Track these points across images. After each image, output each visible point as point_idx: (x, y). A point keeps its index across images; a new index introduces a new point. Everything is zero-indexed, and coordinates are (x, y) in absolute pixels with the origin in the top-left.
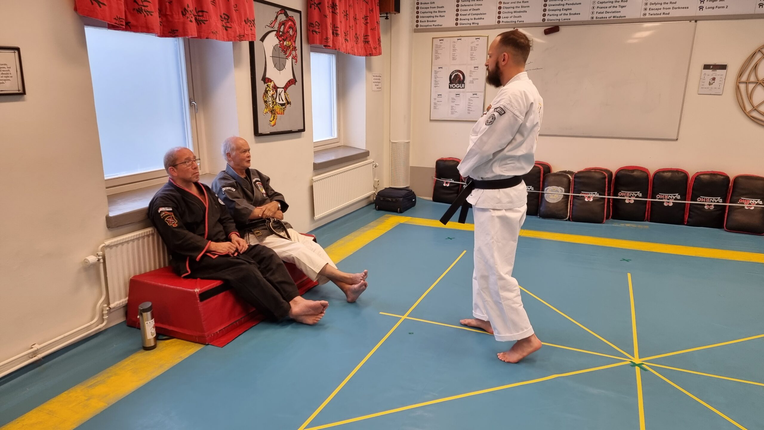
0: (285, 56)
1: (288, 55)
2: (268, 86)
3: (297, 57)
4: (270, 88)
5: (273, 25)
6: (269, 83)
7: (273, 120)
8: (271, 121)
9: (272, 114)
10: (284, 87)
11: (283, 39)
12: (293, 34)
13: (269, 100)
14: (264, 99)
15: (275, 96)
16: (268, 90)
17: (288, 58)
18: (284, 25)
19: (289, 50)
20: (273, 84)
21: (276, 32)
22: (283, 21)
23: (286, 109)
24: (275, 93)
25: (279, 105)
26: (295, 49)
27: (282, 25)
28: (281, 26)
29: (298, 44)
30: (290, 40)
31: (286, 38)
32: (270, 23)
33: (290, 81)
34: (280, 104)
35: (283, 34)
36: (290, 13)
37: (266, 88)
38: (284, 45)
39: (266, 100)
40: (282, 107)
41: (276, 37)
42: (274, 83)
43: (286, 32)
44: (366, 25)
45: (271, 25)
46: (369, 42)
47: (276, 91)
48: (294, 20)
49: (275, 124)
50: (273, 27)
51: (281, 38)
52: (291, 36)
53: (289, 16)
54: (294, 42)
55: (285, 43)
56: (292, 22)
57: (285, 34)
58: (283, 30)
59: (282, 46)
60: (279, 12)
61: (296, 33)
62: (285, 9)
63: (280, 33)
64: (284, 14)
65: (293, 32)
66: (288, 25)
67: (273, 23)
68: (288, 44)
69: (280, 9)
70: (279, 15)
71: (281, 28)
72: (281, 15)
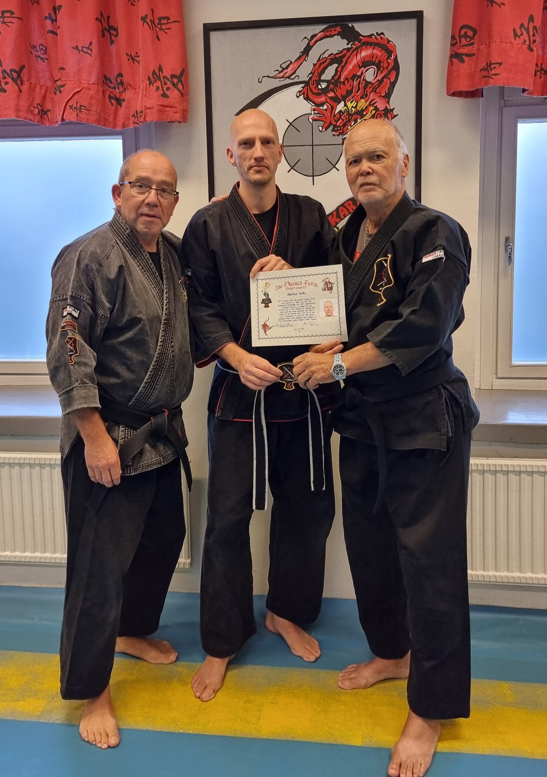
0: (339, 139)
5: (289, 71)
10: (331, 214)
11: (331, 98)
12: (379, 78)
18: (339, 64)
21: (303, 85)
22: (334, 54)
26: (387, 113)
27: (330, 64)
28: (326, 67)
30: (364, 96)
31: (344, 93)
32: (281, 69)
35: (331, 86)
36: (364, 29)
38: (337, 112)
41: (302, 97)
43: (346, 79)
45: (280, 72)
48: (389, 41)
50: (289, 77)
51: (325, 95)
52: (370, 85)
53: (364, 36)
54: (383, 97)
55: (340, 107)
56: (376, 49)
57: (343, 83)
58: (333, 77)
59: (329, 115)
60: (318, 36)
61: (394, 73)
62: (346, 23)
63: (319, 87)
64: (338, 35)
65: (381, 72)
66: (359, 57)
67: (291, 66)
68: (356, 107)
69: (324, 26)
70: (319, 42)
71: (324, 73)
72: (325, 40)
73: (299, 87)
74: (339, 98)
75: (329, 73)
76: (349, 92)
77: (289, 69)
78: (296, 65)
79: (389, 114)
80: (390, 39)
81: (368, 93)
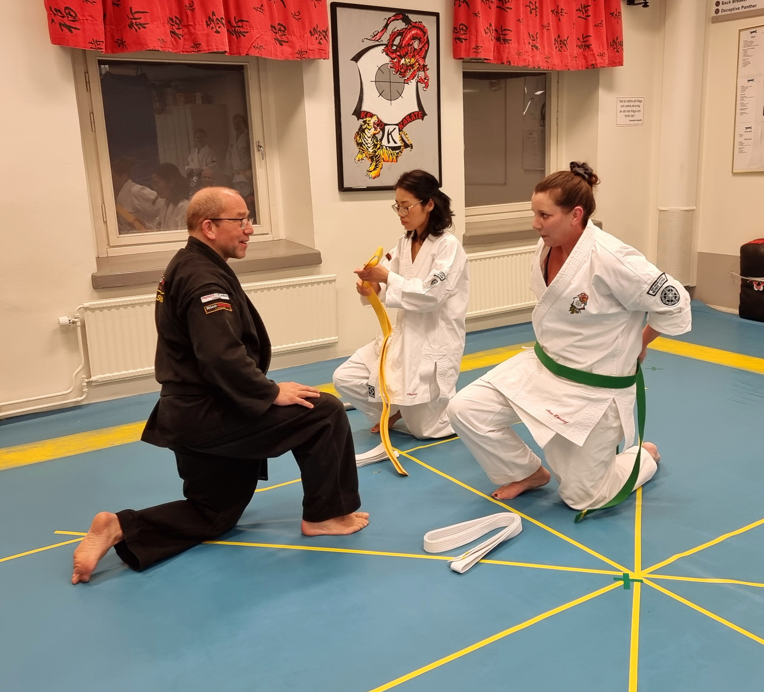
0: (402, 80)
1: (408, 78)
2: (365, 122)
3: (428, 80)
4: (369, 126)
5: (378, 37)
6: (368, 119)
7: (374, 170)
8: (371, 172)
9: (372, 162)
10: (400, 123)
11: (398, 55)
12: (420, 47)
13: (366, 142)
14: (357, 141)
15: (379, 136)
16: (366, 128)
17: (409, 82)
18: (402, 36)
19: (411, 70)
20: (376, 119)
21: (385, 46)
22: (400, 29)
23: (402, 154)
24: (379, 132)
25: (387, 149)
26: (424, 68)
27: (397, 36)
28: (395, 38)
29: (430, 60)
31: (404, 54)
32: (373, 35)
33: (412, 115)
34: (389, 147)
35: (398, 48)
36: (413, 18)
37: (361, 126)
38: (401, 63)
39: (360, 141)
40: (394, 152)
41: (384, 53)
42: (378, 118)
43: (405, 45)
44: (586, 19)
45: (373, 37)
46: (589, 47)
47: (383, 130)
48: (424, 27)
49: (379, 175)
50: (377, 41)
51: (396, 54)
52: (416, 51)
53: (413, 22)
54: (422, 58)
55: (403, 61)
56: (419, 30)
57: (404, 48)
58: (399, 43)
59: (398, 65)
60: (391, 19)
61: (427, 45)
62: (404, 13)
63: (393, 48)
64: (401, 19)
65: (421, 44)
66: (411, 34)
67: (379, 34)
68: (410, 62)
69: (394, 14)
70: (392, 22)
71: (394, 40)
72: (395, 21)
73: (383, 47)
74: (402, 56)
75: (397, 41)
76: (407, 53)
77: (378, 36)
78: (381, 34)
79: (425, 69)
80: (425, 26)
81: (415, 55)
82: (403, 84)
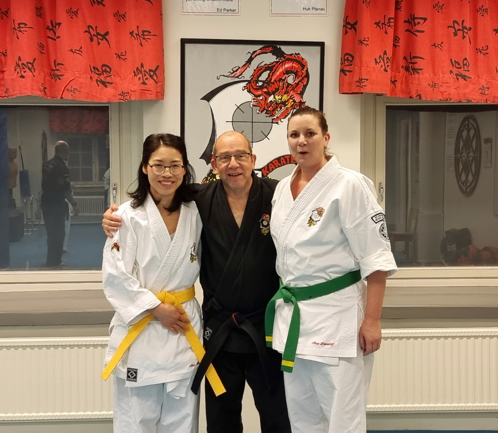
0: (270, 119)
1: (277, 117)
5: (238, 73)
10: (264, 168)
11: (265, 92)
12: (296, 82)
17: (279, 121)
18: (271, 71)
19: (283, 108)
21: (247, 83)
22: (268, 64)
26: (301, 105)
27: (265, 71)
28: (262, 73)
29: (310, 96)
30: (286, 93)
31: (274, 90)
32: (232, 72)
33: (282, 158)
35: (265, 84)
36: (287, 50)
38: (269, 101)
41: (246, 90)
43: (275, 81)
48: (303, 59)
50: (237, 77)
51: (261, 90)
52: (290, 86)
53: (287, 55)
54: (299, 94)
55: (271, 98)
56: (295, 63)
57: (273, 83)
58: (267, 79)
59: (264, 103)
60: (257, 52)
61: (306, 79)
62: (275, 45)
63: (258, 85)
64: (270, 52)
65: (298, 78)
66: (283, 68)
67: (239, 70)
68: (281, 99)
69: (261, 46)
70: (258, 56)
71: (261, 76)
72: (262, 55)
73: (244, 84)
74: (270, 93)
75: (264, 76)
76: (277, 90)
78: (243, 70)
81: (289, 91)
82: (271, 123)
